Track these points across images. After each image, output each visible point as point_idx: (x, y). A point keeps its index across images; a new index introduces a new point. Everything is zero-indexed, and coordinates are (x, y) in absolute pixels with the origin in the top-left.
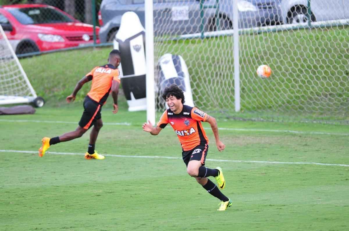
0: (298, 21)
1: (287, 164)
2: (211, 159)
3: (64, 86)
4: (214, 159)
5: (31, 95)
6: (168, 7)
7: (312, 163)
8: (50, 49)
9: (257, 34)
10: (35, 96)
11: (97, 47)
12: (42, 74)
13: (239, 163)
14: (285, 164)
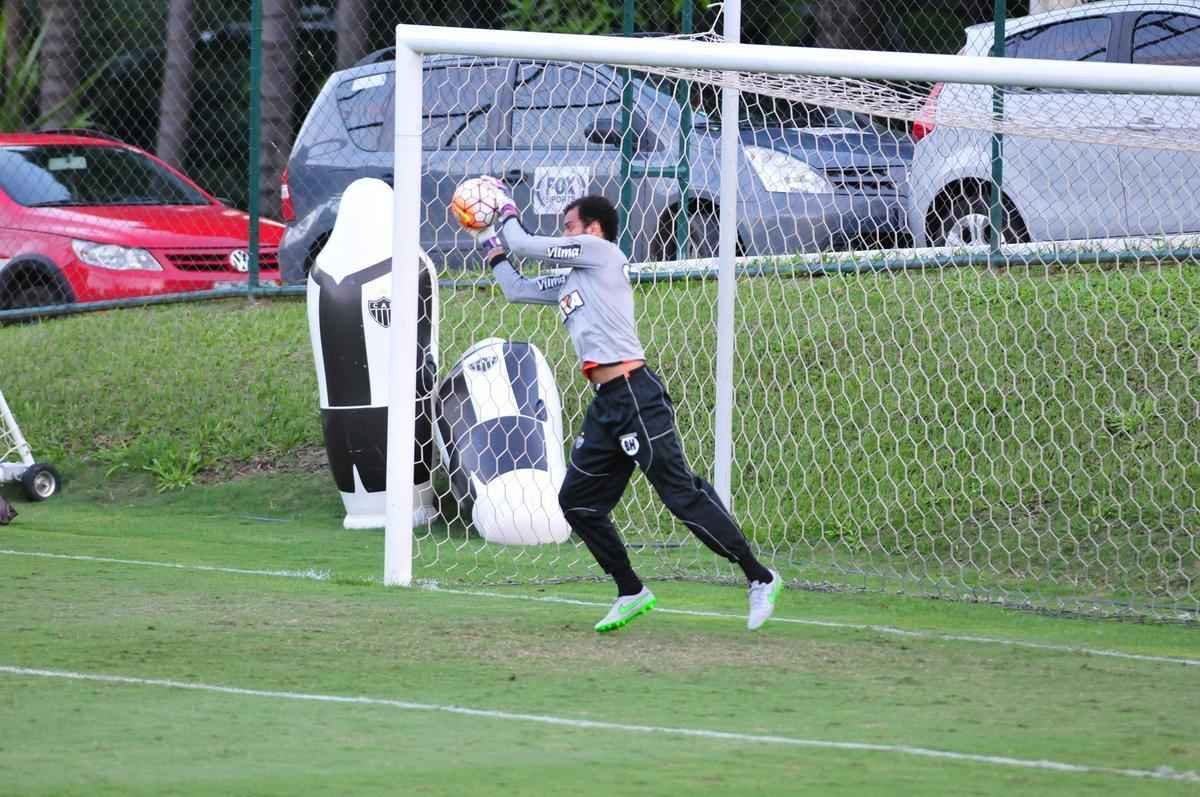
0: (967, 236)
1: (809, 748)
2: (551, 716)
3: (133, 430)
4: (562, 716)
5: (15, 457)
6: (522, 166)
7: (899, 748)
8: (109, 295)
9: (790, 277)
10: (29, 461)
11: (258, 297)
12: (61, 381)
13: (642, 735)
14: (800, 749)
